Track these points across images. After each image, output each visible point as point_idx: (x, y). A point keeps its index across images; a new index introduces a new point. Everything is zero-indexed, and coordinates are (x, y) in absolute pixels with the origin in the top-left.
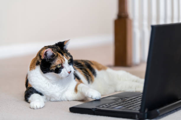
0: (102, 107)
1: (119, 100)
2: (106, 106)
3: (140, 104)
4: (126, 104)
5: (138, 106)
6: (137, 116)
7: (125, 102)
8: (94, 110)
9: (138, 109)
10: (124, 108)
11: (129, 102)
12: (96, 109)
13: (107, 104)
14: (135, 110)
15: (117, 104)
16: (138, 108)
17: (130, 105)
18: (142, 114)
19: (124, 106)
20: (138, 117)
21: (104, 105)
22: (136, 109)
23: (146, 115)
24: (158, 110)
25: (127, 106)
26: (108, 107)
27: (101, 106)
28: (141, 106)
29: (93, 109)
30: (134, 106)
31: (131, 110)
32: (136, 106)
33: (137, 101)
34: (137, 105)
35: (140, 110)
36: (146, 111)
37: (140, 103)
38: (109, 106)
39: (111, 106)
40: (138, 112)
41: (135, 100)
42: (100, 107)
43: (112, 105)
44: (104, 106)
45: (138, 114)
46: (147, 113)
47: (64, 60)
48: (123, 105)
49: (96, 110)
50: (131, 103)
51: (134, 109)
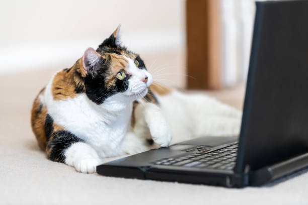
0: (161, 164)
1: (194, 150)
2: (169, 161)
3: (235, 158)
4: (208, 158)
5: (231, 162)
6: (228, 181)
7: (206, 155)
8: (144, 170)
9: (231, 168)
10: (203, 165)
11: (213, 155)
12: (148, 167)
13: (171, 159)
14: (225, 169)
15: (190, 158)
16: (232, 165)
17: (215, 160)
18: (238, 176)
19: (204, 162)
20: (231, 183)
21: (165, 161)
22: (228, 167)
23: (247, 178)
24: (270, 169)
25: (209, 163)
26: (171, 164)
27: (159, 163)
28: (236, 161)
29: (142, 167)
30: (224, 162)
31: (216, 168)
32: (227, 162)
33: (229, 153)
34: (230, 160)
35: (234, 169)
36: (247, 170)
37: (234, 156)
38: (174, 162)
39: (177, 162)
40: (231, 172)
42: (157, 164)
43: (179, 160)
44: (164, 163)
45: (230, 176)
46: (249, 174)
47: (127, 62)
48: (203, 160)
49: (148, 171)
50: (217, 157)
51: (223, 167)
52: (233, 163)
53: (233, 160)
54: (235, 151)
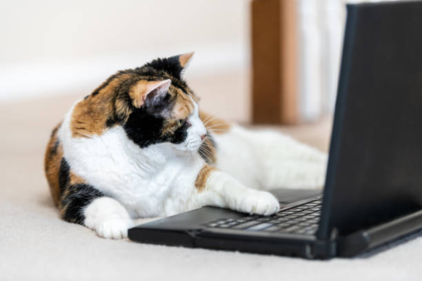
0: (217, 227)
3: (317, 219)
4: (281, 219)
5: (312, 224)
6: (308, 250)
8: (193, 234)
9: (312, 232)
10: (274, 228)
11: (288, 215)
12: (199, 230)
13: (231, 220)
14: (303, 234)
15: (256, 219)
16: (313, 229)
17: (290, 222)
18: (321, 243)
19: (276, 224)
20: (312, 252)
21: (222, 222)
22: (307, 231)
23: (333, 247)
24: (365, 234)
25: (282, 225)
26: (230, 227)
27: (214, 225)
28: (319, 223)
29: (190, 231)
30: (302, 224)
31: (292, 232)
32: (306, 224)
33: (309, 212)
34: (311, 221)
35: (317, 234)
36: (334, 235)
37: (317, 216)
38: (234, 223)
39: (239, 224)
40: (313, 238)
41: (306, 207)
42: (211, 227)
44: (220, 224)
45: (311, 244)
46: (337, 240)
47: (193, 106)
48: (274, 222)
49: (199, 235)
50: (292, 217)
51: (302, 231)
52: (315, 226)
53: (315, 222)
54: (317, 209)
